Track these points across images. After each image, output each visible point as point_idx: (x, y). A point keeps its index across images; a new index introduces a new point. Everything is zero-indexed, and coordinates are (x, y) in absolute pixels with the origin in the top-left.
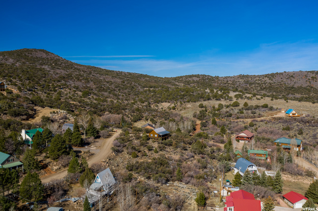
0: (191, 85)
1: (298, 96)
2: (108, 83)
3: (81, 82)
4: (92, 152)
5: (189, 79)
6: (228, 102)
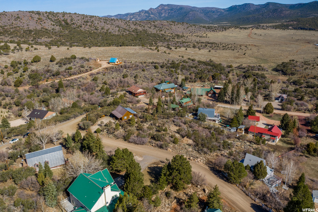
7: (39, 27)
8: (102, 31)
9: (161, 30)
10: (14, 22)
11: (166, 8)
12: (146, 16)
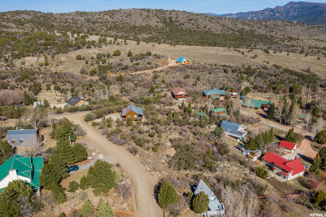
7: (144, 24)
8: (204, 29)
9: (272, 31)
10: (125, 19)
11: (296, 6)
12: (271, 15)
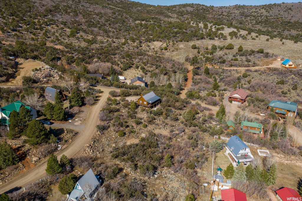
0: (185, 16)
1: (294, 32)
2: (98, 16)
3: (69, 15)
4: (76, 129)
5: (183, 9)
6: (221, 42)
10: (282, 13)
